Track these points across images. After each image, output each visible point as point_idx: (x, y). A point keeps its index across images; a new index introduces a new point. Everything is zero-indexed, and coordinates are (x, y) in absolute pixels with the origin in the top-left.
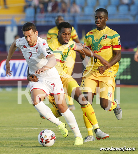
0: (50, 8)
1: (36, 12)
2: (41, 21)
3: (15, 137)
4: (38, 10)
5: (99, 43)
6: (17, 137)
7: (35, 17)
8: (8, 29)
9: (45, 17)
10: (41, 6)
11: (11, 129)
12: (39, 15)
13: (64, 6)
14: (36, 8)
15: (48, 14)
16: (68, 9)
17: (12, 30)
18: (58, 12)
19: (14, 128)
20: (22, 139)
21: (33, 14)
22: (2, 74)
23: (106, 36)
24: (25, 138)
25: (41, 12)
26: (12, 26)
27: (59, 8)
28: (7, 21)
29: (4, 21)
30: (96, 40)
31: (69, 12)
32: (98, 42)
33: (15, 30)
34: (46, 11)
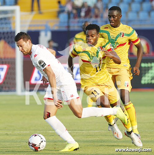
0: (83, 14)
1: (69, 17)
2: (74, 27)
3: (49, 140)
4: (72, 16)
5: (116, 40)
6: (50, 139)
7: (68, 22)
8: (42, 34)
9: (78, 22)
10: (75, 12)
11: (45, 132)
12: (72, 20)
13: (96, 11)
14: (69, 14)
15: (81, 20)
16: (101, 15)
17: (46, 35)
18: (91, 17)
19: (48, 131)
20: (55, 142)
21: (66, 20)
22: (36, 78)
23: (123, 34)
24: (58, 140)
25: (75, 17)
26: (46, 31)
27: (92, 14)
28: (41, 26)
29: (38, 26)
30: (112, 37)
31: (102, 17)
32: (114, 39)
33: (49, 34)
34: (79, 16)
